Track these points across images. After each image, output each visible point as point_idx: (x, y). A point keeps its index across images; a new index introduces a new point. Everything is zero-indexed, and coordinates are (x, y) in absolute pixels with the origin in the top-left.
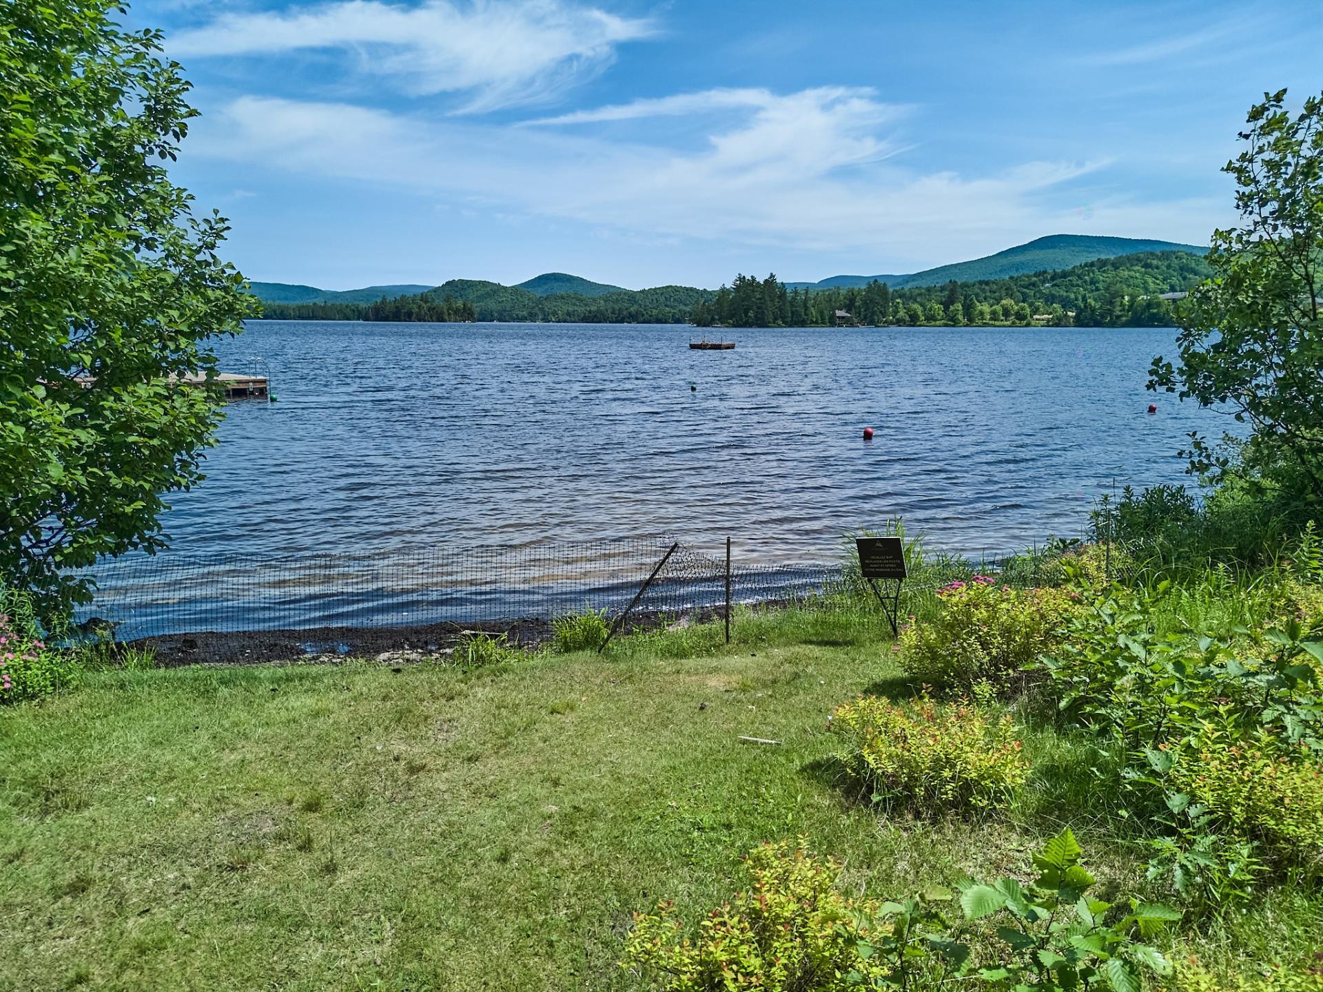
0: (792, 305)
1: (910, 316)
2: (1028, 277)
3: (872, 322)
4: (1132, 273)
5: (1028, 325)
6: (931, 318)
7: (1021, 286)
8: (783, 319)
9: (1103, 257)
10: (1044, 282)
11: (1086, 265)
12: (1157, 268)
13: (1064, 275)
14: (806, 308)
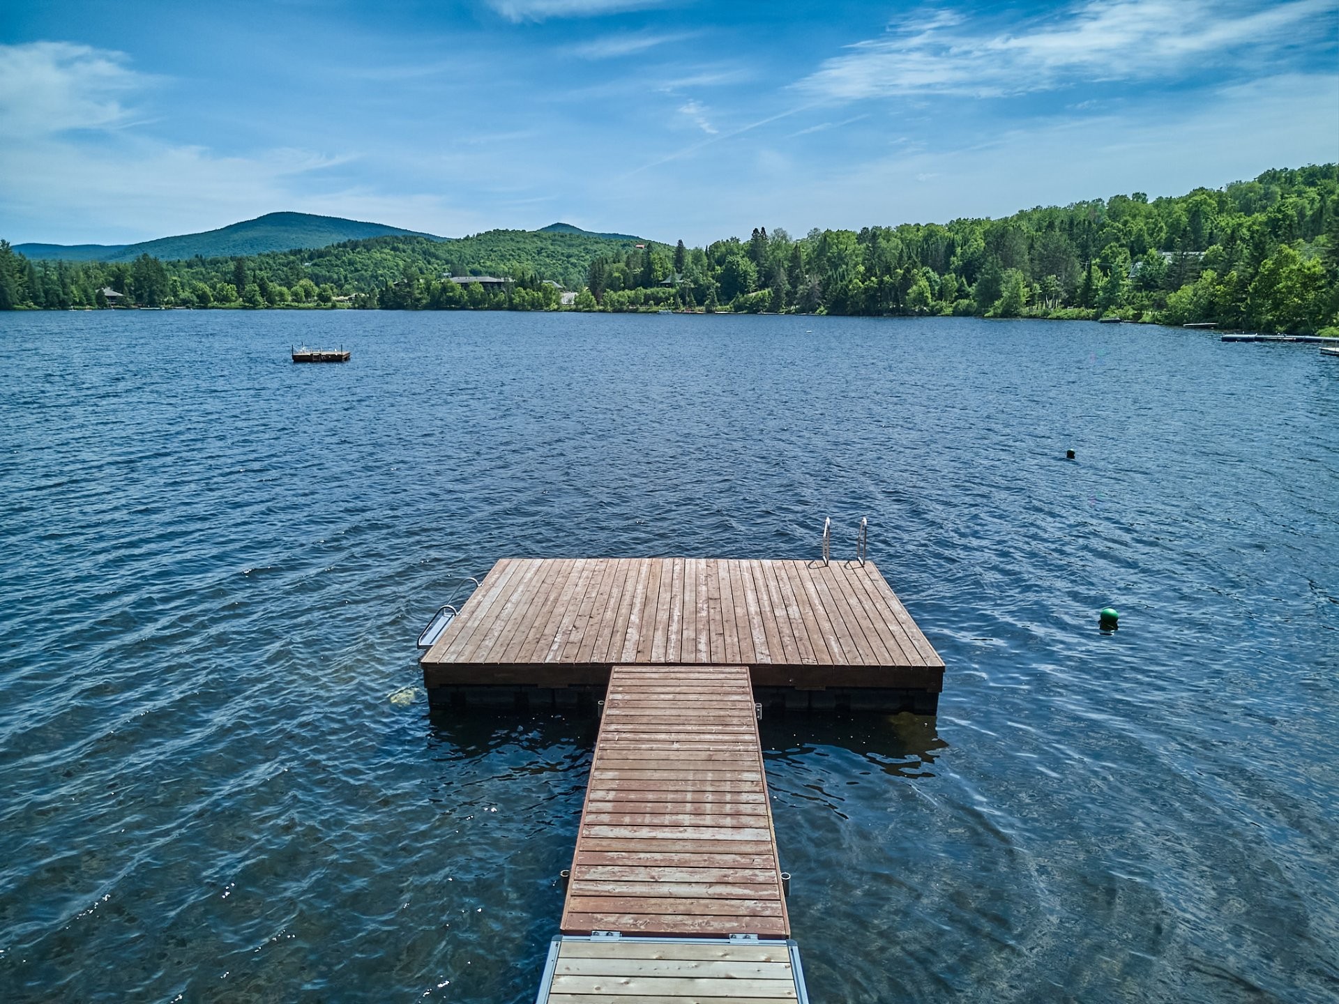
0: (43, 283)
1: (198, 297)
2: (285, 255)
3: (152, 303)
4: (384, 255)
5: (334, 307)
6: (223, 299)
7: (280, 264)
8: (35, 299)
9: (353, 238)
10: (302, 260)
11: (339, 245)
12: (404, 251)
13: (321, 255)
14: (64, 286)
